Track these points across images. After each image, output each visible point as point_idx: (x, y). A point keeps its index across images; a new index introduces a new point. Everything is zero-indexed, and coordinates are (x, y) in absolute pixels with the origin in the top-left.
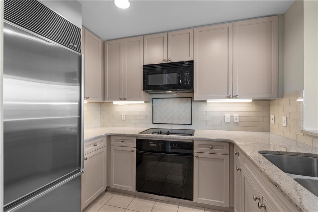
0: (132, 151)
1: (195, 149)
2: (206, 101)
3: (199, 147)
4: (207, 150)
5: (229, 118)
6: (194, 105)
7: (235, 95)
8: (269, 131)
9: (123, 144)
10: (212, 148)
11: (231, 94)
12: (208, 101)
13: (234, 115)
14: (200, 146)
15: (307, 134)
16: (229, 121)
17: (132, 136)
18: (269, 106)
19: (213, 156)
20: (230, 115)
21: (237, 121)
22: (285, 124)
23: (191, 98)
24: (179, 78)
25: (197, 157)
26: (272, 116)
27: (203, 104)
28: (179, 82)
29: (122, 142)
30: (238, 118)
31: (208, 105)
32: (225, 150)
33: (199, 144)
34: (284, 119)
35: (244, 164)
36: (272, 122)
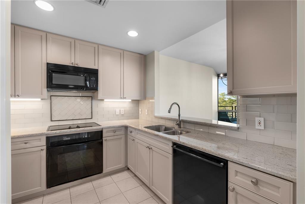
0: (42, 150)
1: (104, 135)
2: (103, 100)
3: (107, 133)
4: (112, 134)
5: (118, 111)
6: (94, 102)
7: (124, 97)
8: (139, 118)
9: (28, 145)
10: (115, 132)
11: (122, 96)
12: (105, 100)
13: (121, 110)
14: (107, 132)
16: (118, 114)
17: (41, 135)
18: (138, 104)
19: (115, 137)
20: (119, 110)
21: (123, 113)
22: (147, 114)
23: (92, 97)
24: (86, 80)
25: (106, 140)
26: (140, 110)
27: (101, 102)
28: (86, 84)
29: (25, 143)
30: (123, 111)
31: (104, 103)
32: (123, 132)
33: (107, 131)
34: (146, 110)
35: (137, 135)
36: (140, 113)
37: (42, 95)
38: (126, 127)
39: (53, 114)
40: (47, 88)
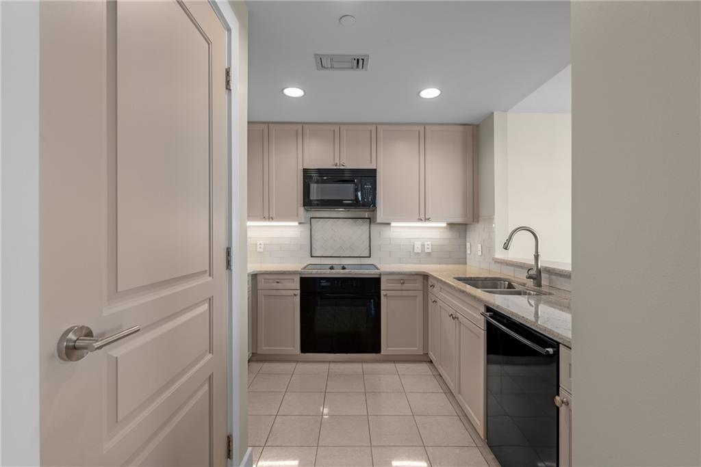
0: (295, 295)
1: (383, 286)
2: (389, 224)
3: (388, 283)
4: (398, 286)
5: (420, 247)
6: (374, 227)
7: (427, 217)
8: (466, 264)
9: (280, 286)
10: (403, 283)
11: (422, 216)
12: (393, 224)
13: (426, 243)
14: (389, 281)
15: (498, 262)
16: (420, 252)
17: (294, 273)
18: (465, 232)
19: (404, 293)
20: (420, 243)
21: (429, 251)
22: (480, 253)
23: (370, 218)
24: (356, 191)
25: (386, 295)
26: (468, 244)
27: (386, 228)
28: (356, 196)
29: (278, 282)
30: (430, 247)
31: (392, 229)
32: (419, 285)
33: (388, 280)
34: (480, 245)
36: (468, 252)
37: (297, 216)
38: (426, 277)
39: (314, 245)
40: (304, 206)
